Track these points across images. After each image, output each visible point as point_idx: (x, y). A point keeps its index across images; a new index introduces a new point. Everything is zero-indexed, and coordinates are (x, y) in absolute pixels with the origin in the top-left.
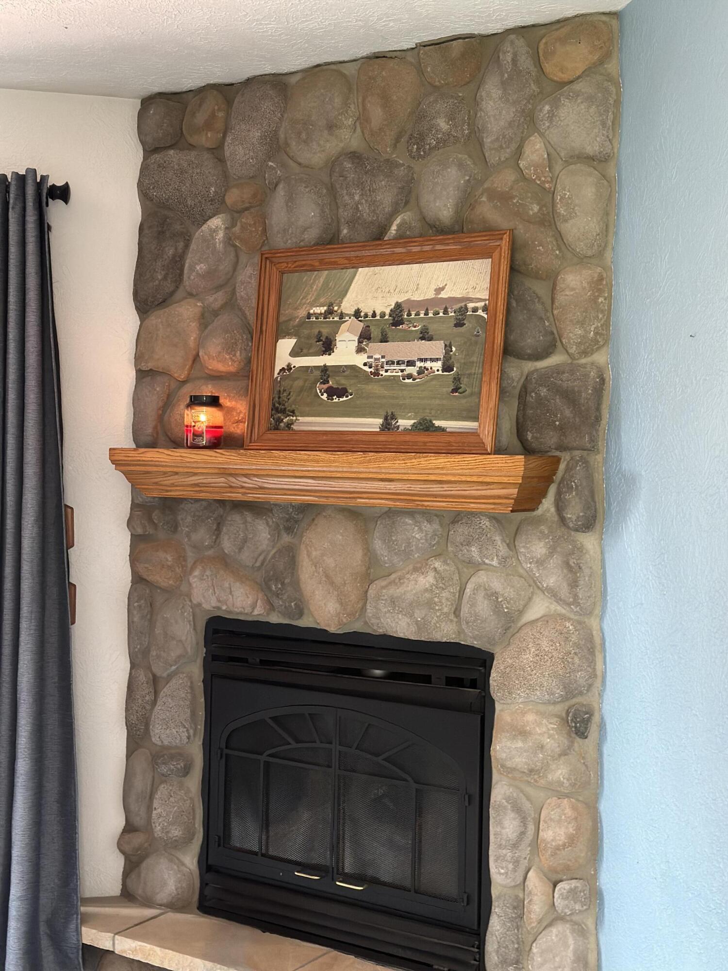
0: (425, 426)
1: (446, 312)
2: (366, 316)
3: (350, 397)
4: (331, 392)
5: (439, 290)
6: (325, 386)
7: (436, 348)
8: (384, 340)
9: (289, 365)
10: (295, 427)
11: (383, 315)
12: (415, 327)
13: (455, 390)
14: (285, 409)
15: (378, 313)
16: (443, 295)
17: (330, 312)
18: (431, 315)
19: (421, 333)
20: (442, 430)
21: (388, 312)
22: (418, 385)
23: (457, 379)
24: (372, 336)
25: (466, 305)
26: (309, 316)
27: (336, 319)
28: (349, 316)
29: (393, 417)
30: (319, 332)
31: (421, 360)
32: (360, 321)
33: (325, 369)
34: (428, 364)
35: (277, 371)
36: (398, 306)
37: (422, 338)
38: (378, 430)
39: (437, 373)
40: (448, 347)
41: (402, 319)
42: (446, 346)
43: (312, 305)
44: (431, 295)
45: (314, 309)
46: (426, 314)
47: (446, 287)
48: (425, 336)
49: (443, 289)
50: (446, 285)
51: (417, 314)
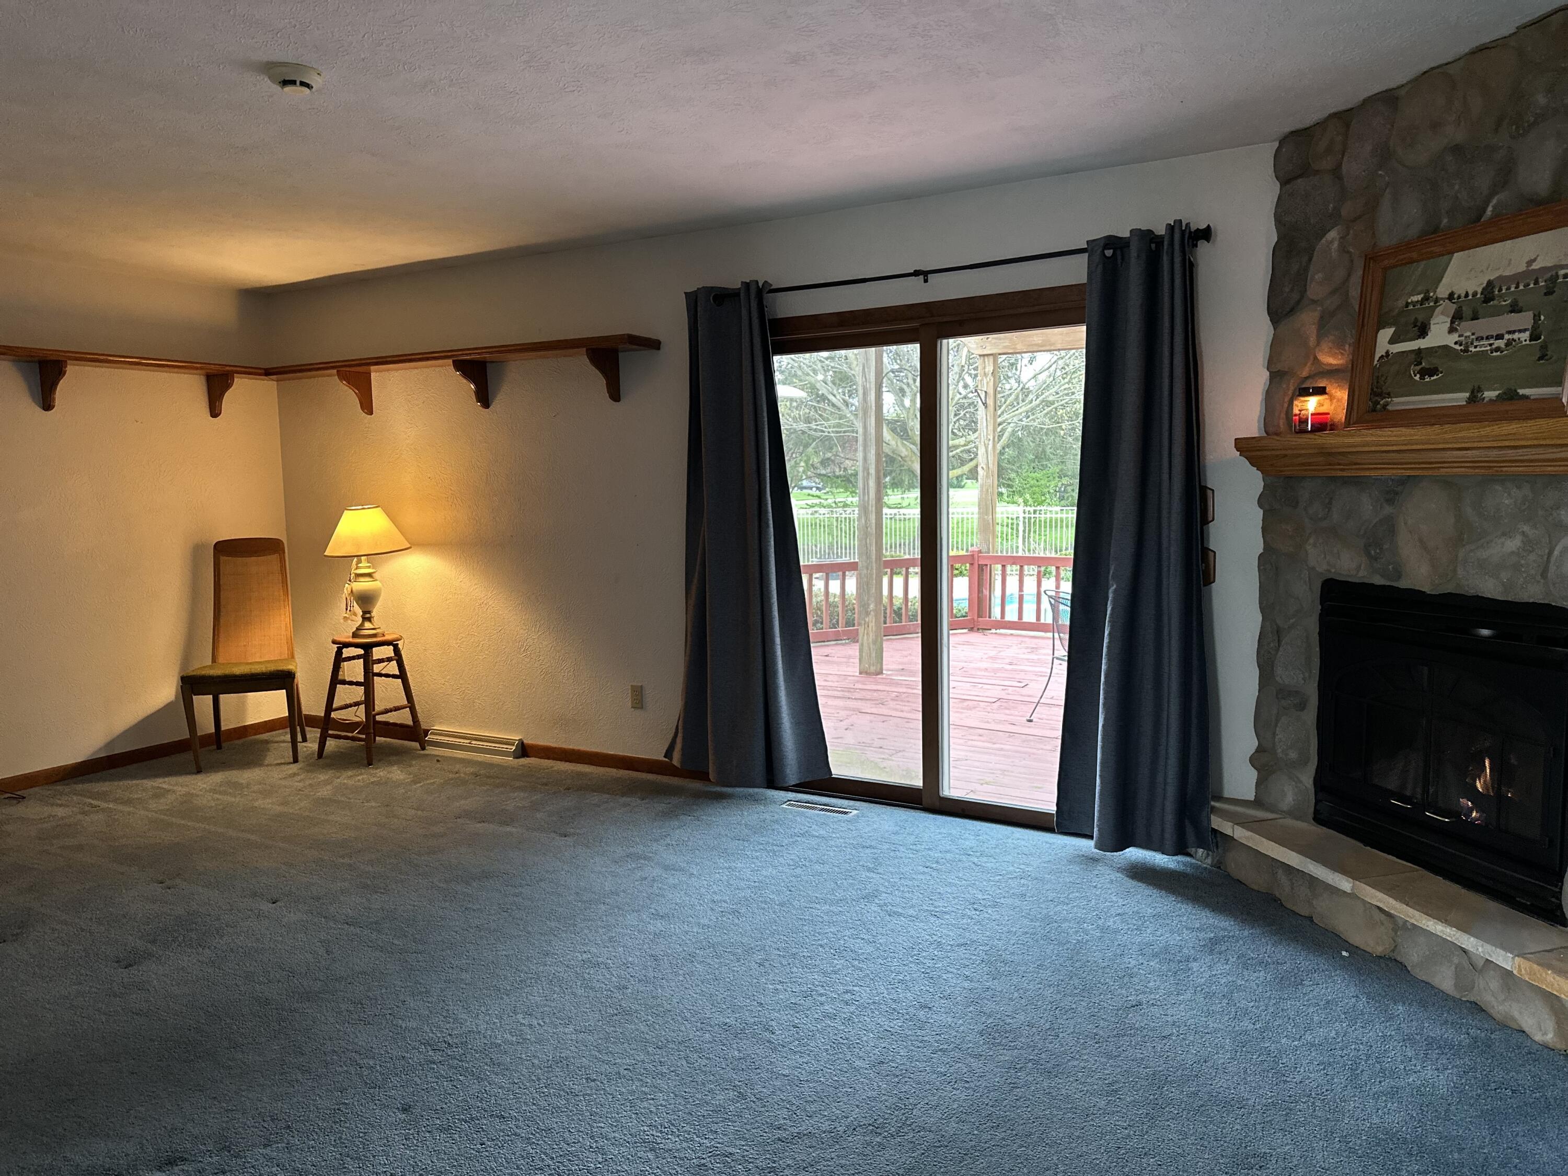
0: (1510, 396)
1: (1536, 283)
2: (1459, 297)
3: (1440, 375)
4: (1423, 373)
5: (1530, 263)
6: (1418, 368)
7: (1525, 319)
8: (1475, 318)
9: (1387, 352)
10: (1390, 408)
11: (1475, 294)
12: (1505, 301)
13: (1540, 359)
14: (1382, 392)
15: (1470, 293)
16: (1535, 266)
17: (1426, 299)
18: (1521, 287)
19: (1511, 306)
20: (1526, 397)
21: (1480, 290)
22: (1506, 356)
23: (1544, 347)
24: (1464, 315)
25: (1557, 273)
26: (1407, 304)
27: (1432, 304)
28: (1443, 299)
29: (1480, 390)
30: (1416, 318)
31: (1509, 332)
32: (1454, 303)
33: (1419, 351)
34: (1516, 336)
35: (1377, 358)
36: (1490, 284)
37: (1511, 312)
38: (1465, 403)
39: (1524, 343)
40: (1536, 317)
41: (1494, 296)
42: (1535, 316)
43: (1412, 294)
44: (1522, 268)
45: (1412, 297)
46: (1517, 287)
47: (1539, 258)
48: (1515, 308)
49: (1535, 260)
50: (1538, 256)
51: (1509, 288)
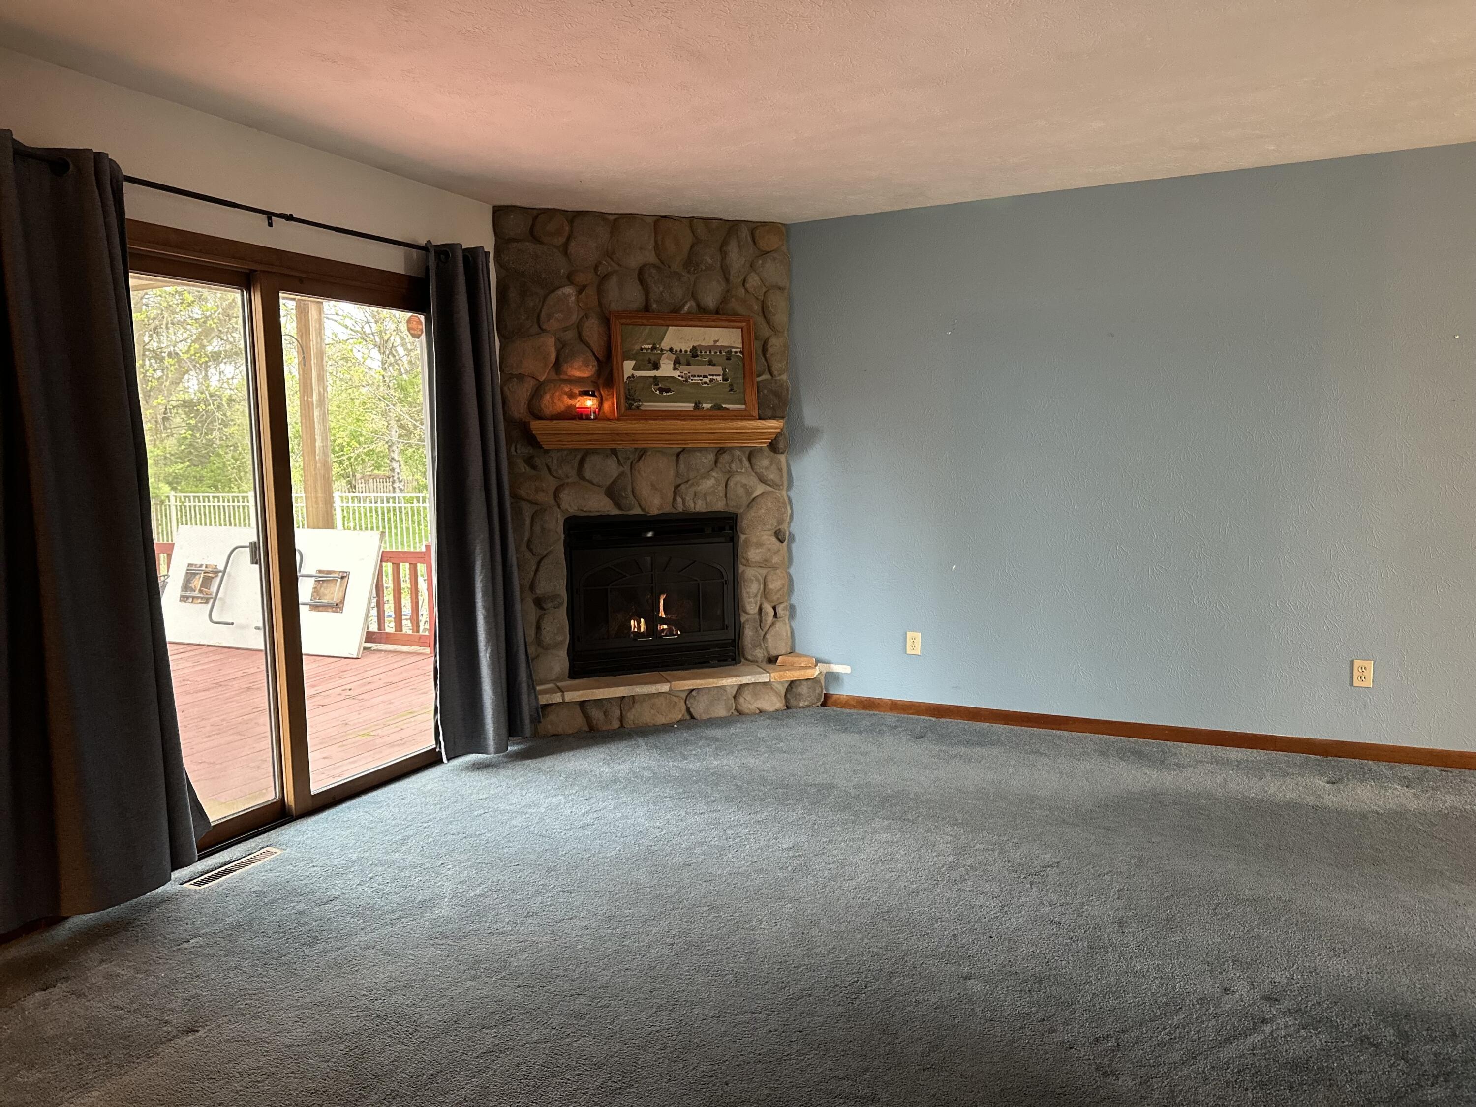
0: (718, 407)
1: (721, 352)
2: (676, 351)
3: (673, 393)
4: (661, 390)
5: (716, 342)
6: (657, 387)
7: (718, 370)
8: (688, 364)
9: (633, 375)
10: (641, 408)
11: (686, 351)
12: (705, 359)
13: (731, 390)
14: (635, 398)
15: (683, 350)
16: (718, 344)
17: (654, 348)
18: (713, 353)
19: (709, 362)
20: (728, 409)
21: (689, 350)
22: (710, 387)
23: (731, 385)
24: (681, 362)
25: (730, 350)
26: (642, 349)
27: (659, 352)
28: (667, 351)
29: (700, 403)
30: (649, 358)
31: (711, 375)
32: (673, 354)
33: (655, 378)
34: (715, 377)
35: (625, 378)
36: (694, 347)
37: (710, 365)
38: (693, 409)
39: (719, 382)
40: (724, 370)
41: (697, 354)
42: (722, 369)
43: (644, 343)
44: (712, 344)
45: (645, 346)
46: (710, 352)
48: (711, 363)
49: (718, 341)
50: (719, 339)
51: (705, 352)
